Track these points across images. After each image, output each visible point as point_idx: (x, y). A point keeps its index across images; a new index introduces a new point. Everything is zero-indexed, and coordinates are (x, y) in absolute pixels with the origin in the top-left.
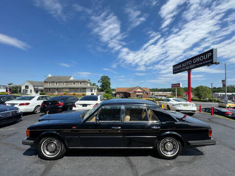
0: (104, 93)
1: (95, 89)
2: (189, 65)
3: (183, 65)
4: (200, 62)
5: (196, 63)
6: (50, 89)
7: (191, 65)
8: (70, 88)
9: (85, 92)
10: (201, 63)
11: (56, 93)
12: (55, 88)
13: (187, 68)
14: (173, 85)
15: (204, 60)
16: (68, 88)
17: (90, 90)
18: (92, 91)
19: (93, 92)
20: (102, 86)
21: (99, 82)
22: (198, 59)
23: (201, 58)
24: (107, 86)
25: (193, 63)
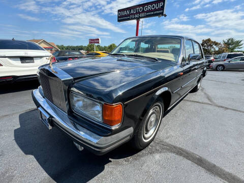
2: (139, 13)
3: (132, 12)
4: (152, 11)
5: (147, 12)
7: (141, 13)
10: (152, 13)
13: (136, 16)
14: (91, 40)
15: (156, 10)
22: (150, 7)
23: (153, 7)
25: (143, 11)
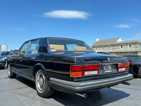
16: (114, 53)
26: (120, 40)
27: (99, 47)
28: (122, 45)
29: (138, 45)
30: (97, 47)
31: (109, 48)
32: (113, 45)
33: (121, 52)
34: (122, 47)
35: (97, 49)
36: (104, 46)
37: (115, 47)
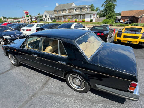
0: (105, 18)
1: (94, 15)
6: (58, 16)
8: (72, 15)
9: (85, 18)
11: (63, 20)
12: (61, 16)
16: (70, 15)
17: (89, 16)
18: (91, 17)
19: (92, 19)
20: (105, 10)
21: (102, 6)
24: (110, 10)
26: (74, 5)
27: (60, 10)
28: (75, 9)
29: (86, 9)
30: (58, 11)
31: (67, 12)
32: (69, 9)
33: (75, 15)
34: (75, 11)
35: (58, 12)
36: (63, 10)
37: (71, 11)
